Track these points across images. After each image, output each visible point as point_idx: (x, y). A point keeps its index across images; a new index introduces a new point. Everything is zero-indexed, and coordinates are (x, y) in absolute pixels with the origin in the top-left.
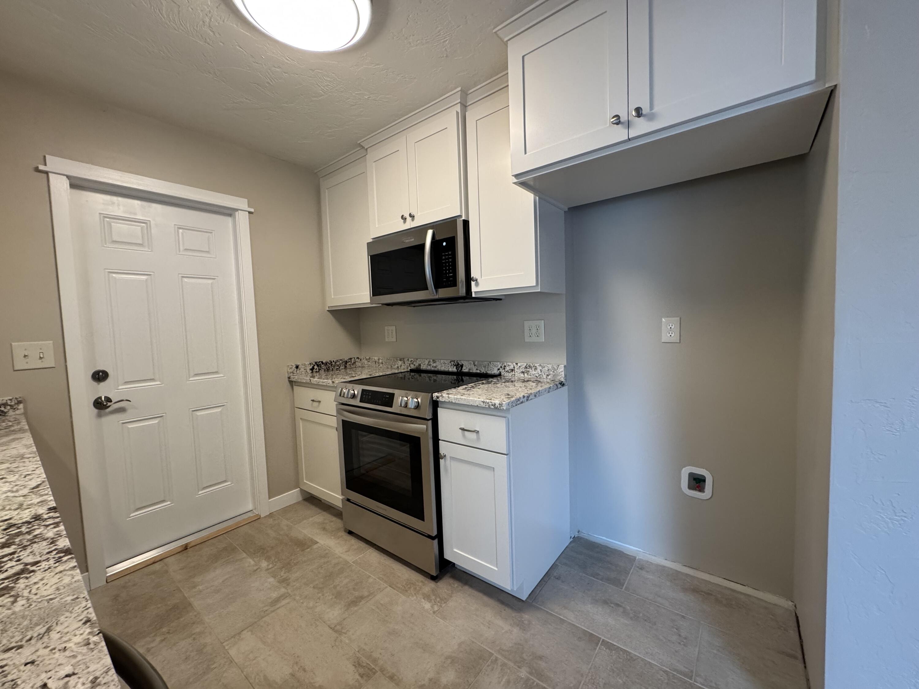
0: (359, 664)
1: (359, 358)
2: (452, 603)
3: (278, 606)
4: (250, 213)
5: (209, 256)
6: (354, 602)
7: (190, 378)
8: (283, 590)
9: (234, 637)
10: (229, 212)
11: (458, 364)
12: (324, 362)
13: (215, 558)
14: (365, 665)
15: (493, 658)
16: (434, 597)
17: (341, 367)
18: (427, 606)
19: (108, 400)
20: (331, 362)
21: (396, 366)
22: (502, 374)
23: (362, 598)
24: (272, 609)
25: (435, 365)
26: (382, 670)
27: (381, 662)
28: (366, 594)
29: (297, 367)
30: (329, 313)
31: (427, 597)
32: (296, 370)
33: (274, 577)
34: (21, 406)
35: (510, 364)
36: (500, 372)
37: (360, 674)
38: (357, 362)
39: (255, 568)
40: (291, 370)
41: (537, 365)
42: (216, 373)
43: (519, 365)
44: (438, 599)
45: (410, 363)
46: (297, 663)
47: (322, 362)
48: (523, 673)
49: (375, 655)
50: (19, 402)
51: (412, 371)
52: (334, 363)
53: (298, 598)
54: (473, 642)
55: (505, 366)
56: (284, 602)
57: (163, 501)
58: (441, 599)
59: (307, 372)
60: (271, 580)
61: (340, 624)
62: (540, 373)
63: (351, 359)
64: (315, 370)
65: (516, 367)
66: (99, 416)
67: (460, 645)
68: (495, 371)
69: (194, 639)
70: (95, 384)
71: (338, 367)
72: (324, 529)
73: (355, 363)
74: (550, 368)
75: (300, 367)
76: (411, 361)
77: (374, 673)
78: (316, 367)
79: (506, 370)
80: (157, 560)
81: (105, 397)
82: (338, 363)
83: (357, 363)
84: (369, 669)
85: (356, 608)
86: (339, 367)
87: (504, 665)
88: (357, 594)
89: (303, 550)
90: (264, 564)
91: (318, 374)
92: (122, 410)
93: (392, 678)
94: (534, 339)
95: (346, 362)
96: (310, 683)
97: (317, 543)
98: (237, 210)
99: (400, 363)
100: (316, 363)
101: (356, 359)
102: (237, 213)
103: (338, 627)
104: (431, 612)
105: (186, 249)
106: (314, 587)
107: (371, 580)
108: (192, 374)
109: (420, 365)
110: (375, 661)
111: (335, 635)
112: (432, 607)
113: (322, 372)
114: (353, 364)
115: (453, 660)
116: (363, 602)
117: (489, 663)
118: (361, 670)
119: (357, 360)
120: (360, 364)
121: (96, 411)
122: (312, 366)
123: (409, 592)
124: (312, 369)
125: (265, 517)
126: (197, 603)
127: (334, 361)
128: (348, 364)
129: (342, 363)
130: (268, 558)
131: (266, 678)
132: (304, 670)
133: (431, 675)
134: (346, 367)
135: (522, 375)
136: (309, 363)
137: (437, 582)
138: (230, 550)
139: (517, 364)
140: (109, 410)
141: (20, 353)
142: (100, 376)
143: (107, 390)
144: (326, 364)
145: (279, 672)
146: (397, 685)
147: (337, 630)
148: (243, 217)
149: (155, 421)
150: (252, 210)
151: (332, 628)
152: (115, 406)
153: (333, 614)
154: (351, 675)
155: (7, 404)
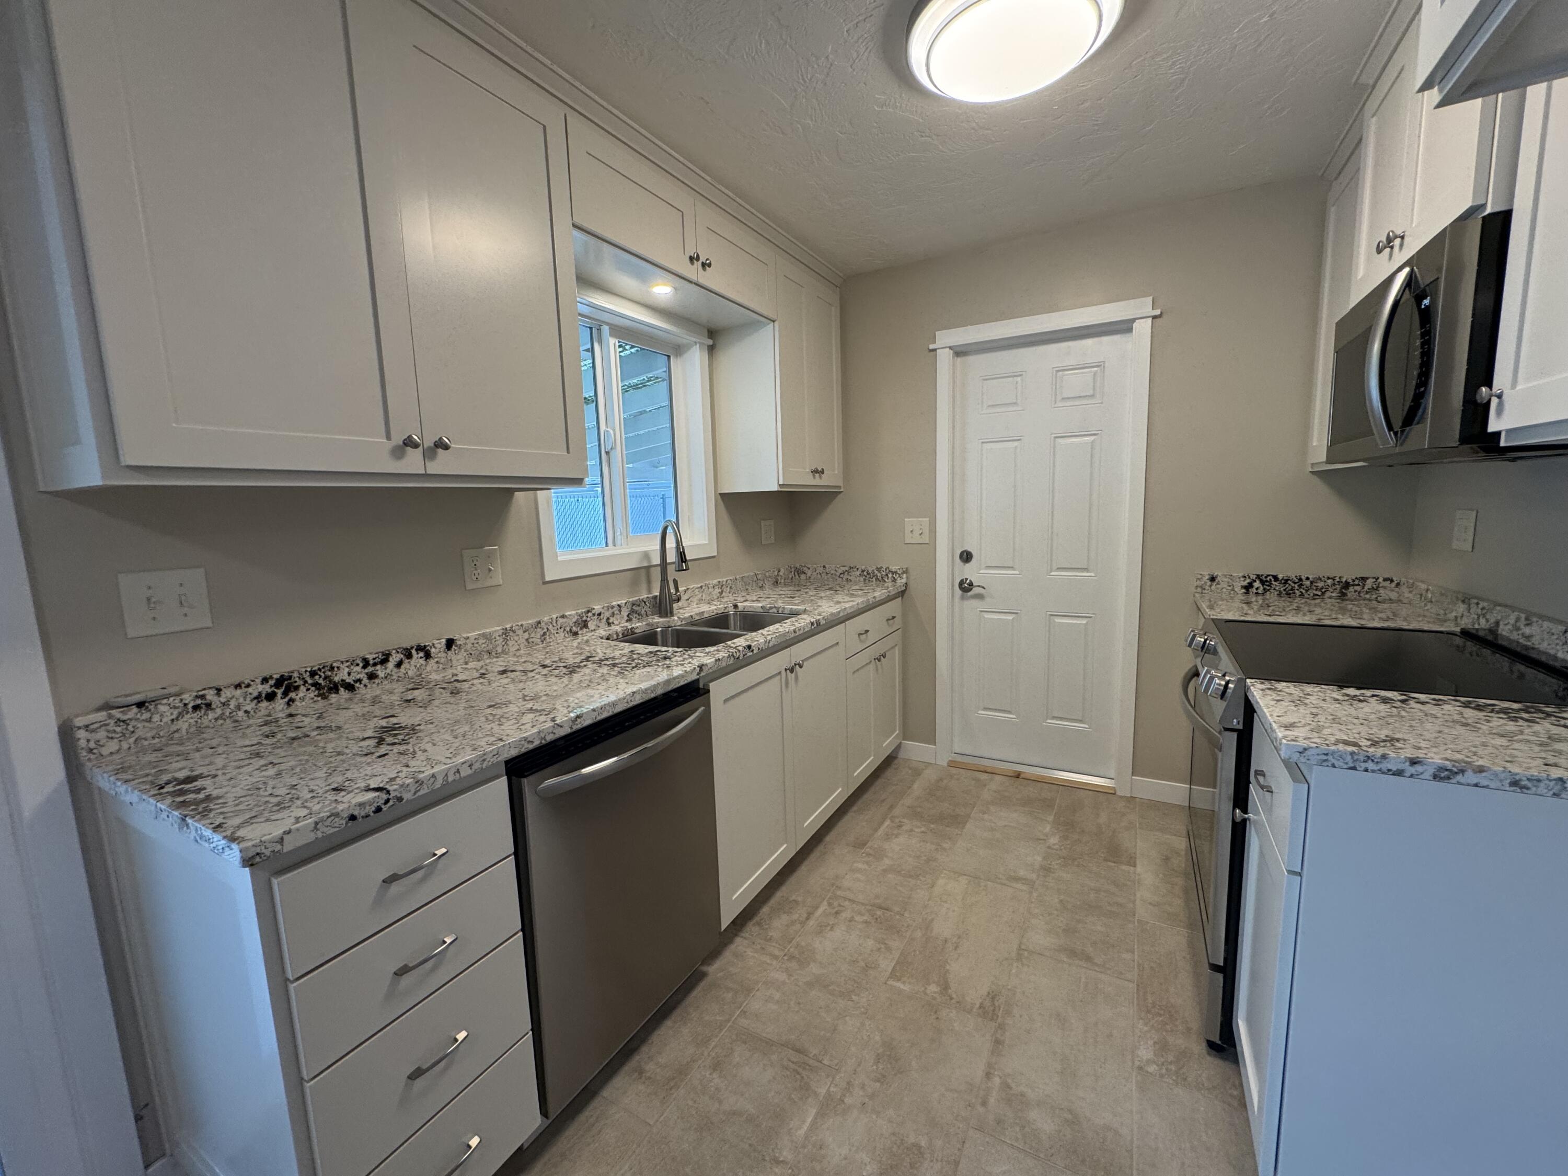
0: (993, 998)
1: (1392, 581)
3: (1009, 884)
4: (1154, 317)
5: (1093, 401)
6: (1073, 953)
7: (1051, 571)
8: (1034, 876)
9: (955, 873)
10: (1124, 327)
12: (1280, 577)
13: (1027, 802)
14: (997, 1004)
16: (1171, 1058)
17: (1328, 594)
18: (1145, 1053)
19: (971, 584)
20: (1301, 580)
21: (1454, 614)
23: (1089, 959)
25: (1527, 631)
26: (1001, 1027)
27: (1009, 1021)
28: (1098, 960)
29: (1213, 579)
30: (1316, 480)
31: (1162, 1047)
32: (1209, 583)
33: (1045, 858)
34: (905, 576)
37: (981, 1004)
38: (1385, 588)
39: (1042, 837)
40: (1199, 583)
42: (1086, 570)
44: (1173, 1068)
45: (1479, 611)
46: (959, 937)
47: (1276, 578)
49: (1016, 1011)
50: (904, 573)
51: (1466, 634)
52: (1308, 583)
53: (1035, 894)
54: (1130, 1151)
56: (1019, 886)
57: (1009, 712)
58: (1177, 1073)
59: (1233, 590)
60: (1039, 858)
61: (1031, 953)
63: (1364, 579)
64: (1254, 590)
66: (962, 598)
67: (1107, 1127)
69: (937, 850)
70: (962, 564)
71: (1319, 593)
72: (1167, 859)
73: (1375, 589)
75: (1218, 579)
76: (1483, 609)
77: (992, 1019)
78: (1257, 584)
80: (988, 770)
81: (970, 581)
82: (1320, 584)
83: (1381, 591)
84: (994, 1010)
85: (1065, 959)
86: (1323, 593)
88: (1090, 950)
89: (1106, 860)
90: (1054, 840)
91: (1260, 598)
92: (980, 597)
93: (998, 1042)
95: (1347, 585)
96: (947, 960)
97: (1135, 866)
98: (1134, 320)
99: (1461, 608)
100: (1258, 576)
101: (1381, 580)
102: (1134, 325)
103: (1026, 954)
104: (1137, 1063)
105: (1063, 399)
106: (1061, 901)
107: (1127, 956)
108: (1054, 568)
109: (1497, 623)
110: (1008, 1013)
111: (1014, 955)
112: (1149, 1062)
113: (1272, 596)
114: (1367, 593)
115: (1073, 1121)
116: (1082, 963)
118: (987, 1003)
119: (1387, 584)
120: (1394, 596)
121: (960, 592)
122: (1248, 581)
123: (1150, 1016)
124: (1248, 588)
125: (1121, 797)
126: (969, 828)
127: (1308, 579)
128: (1351, 589)
129: (1334, 584)
130: (1065, 838)
131: (932, 921)
132: (956, 948)
133: (1031, 1095)
134: (1344, 595)
136: (1241, 575)
137: (1209, 1054)
138: (1047, 804)
140: (969, 594)
141: (908, 529)
142: (966, 557)
143: (970, 572)
144: (1286, 581)
145: (943, 928)
146: (993, 1052)
147: (1022, 954)
148: (1143, 328)
149: (1010, 617)
150: (1158, 312)
151: (1020, 948)
152: (976, 590)
153: (1040, 939)
154: (976, 994)
155: (896, 572)
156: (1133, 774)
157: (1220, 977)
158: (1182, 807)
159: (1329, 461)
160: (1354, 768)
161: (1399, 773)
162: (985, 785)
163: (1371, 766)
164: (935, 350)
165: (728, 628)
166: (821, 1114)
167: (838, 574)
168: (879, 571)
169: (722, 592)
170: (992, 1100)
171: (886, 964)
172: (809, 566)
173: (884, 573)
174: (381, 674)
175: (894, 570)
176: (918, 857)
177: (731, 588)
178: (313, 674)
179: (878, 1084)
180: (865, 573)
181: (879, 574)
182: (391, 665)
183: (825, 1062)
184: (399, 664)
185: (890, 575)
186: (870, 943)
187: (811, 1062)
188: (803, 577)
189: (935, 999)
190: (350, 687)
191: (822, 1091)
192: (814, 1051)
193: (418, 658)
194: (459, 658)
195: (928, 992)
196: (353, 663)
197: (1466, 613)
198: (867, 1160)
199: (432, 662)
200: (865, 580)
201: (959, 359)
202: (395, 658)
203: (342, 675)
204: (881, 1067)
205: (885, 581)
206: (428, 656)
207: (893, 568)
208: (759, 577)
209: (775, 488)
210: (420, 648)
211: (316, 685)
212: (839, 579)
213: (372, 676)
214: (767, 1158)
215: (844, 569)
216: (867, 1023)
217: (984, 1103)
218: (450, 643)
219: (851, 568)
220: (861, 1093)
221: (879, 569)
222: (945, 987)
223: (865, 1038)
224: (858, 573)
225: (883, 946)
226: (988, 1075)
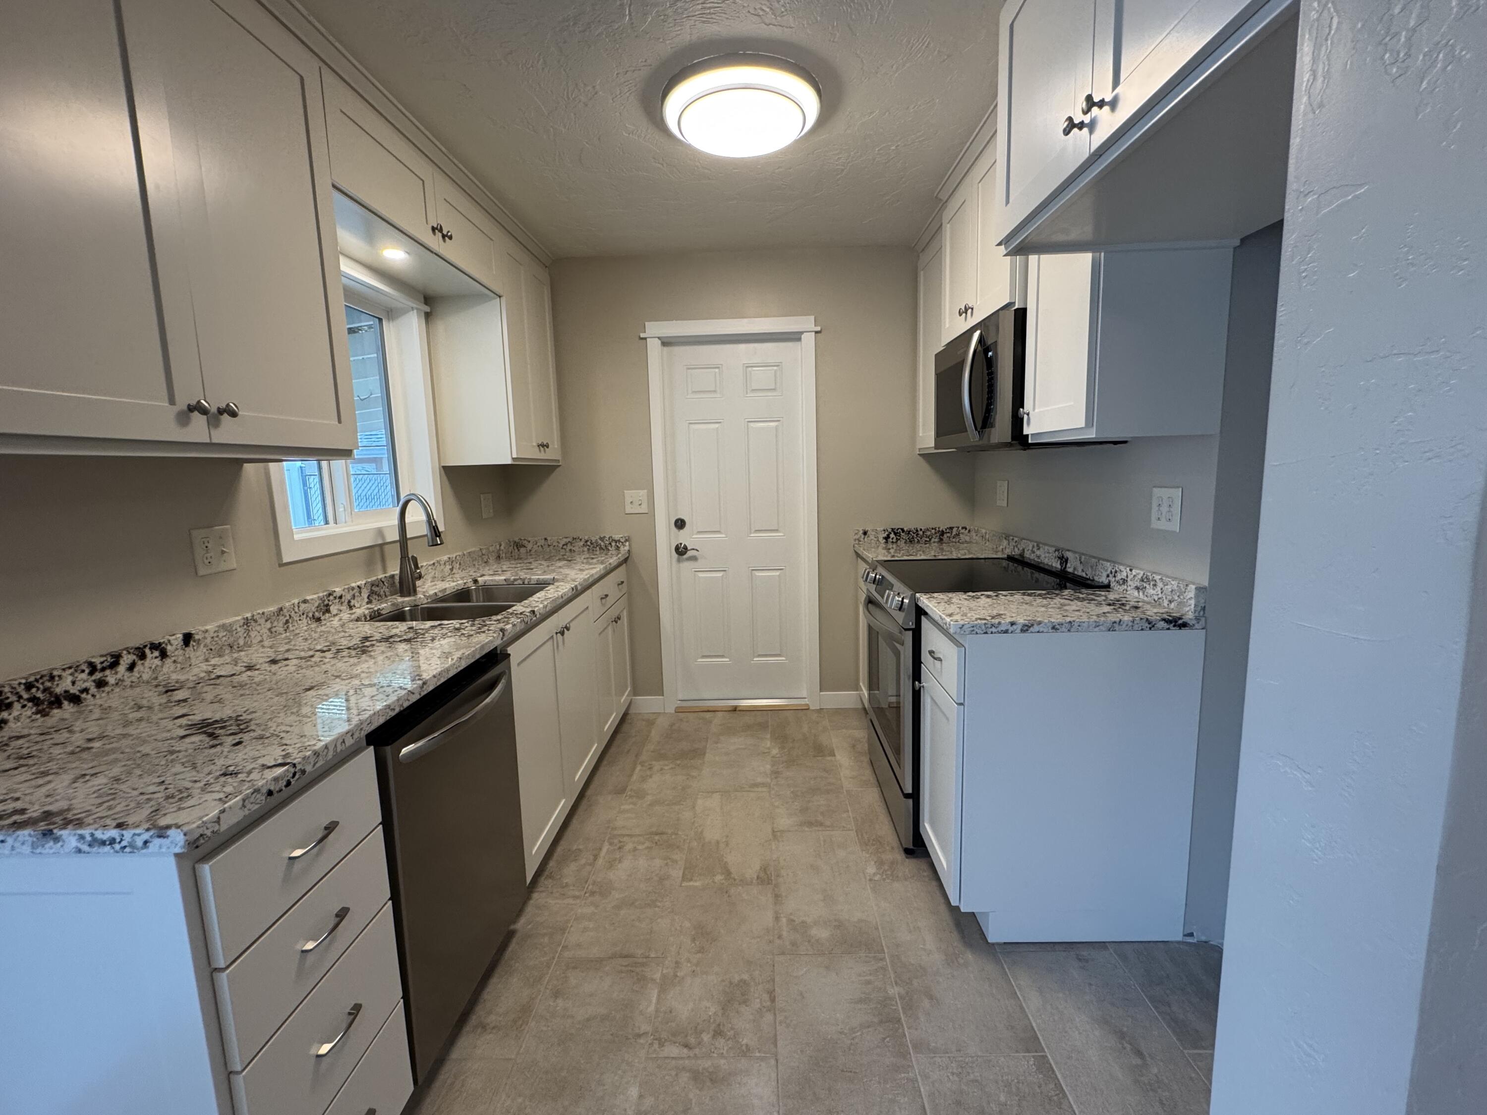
0: (765, 869)
1: (966, 529)
2: (896, 885)
3: (752, 790)
4: (816, 332)
5: (774, 394)
6: (810, 824)
7: (751, 533)
8: (768, 780)
9: (708, 792)
10: (795, 337)
11: (1063, 557)
12: (905, 529)
13: (748, 727)
14: (768, 873)
15: (880, 956)
16: (886, 867)
17: (933, 540)
18: (871, 869)
19: (685, 548)
20: (917, 531)
21: (1001, 547)
22: (1112, 585)
23: (821, 824)
24: (748, 789)
25: (1038, 553)
26: (776, 886)
27: (781, 880)
28: (828, 823)
29: (865, 533)
30: (921, 459)
31: (880, 863)
32: (863, 536)
33: (773, 766)
34: (627, 544)
35: (1122, 568)
36: (1110, 582)
37: (758, 876)
38: (962, 533)
39: (766, 751)
40: (857, 537)
41: (1157, 577)
42: (777, 531)
43: (1134, 572)
44: (889, 873)
45: (1014, 544)
46: (727, 837)
47: (903, 530)
48: (894, 991)
49: (783, 872)
50: (626, 541)
51: (1010, 558)
52: (921, 533)
53: (773, 792)
54: (877, 929)
55: (1116, 572)
56: (760, 789)
57: (723, 656)
58: (892, 875)
59: (878, 540)
60: (768, 767)
61: (782, 831)
62: (1160, 596)
63: (951, 528)
64: (890, 540)
65: (1130, 577)
66: (679, 561)
67: (860, 921)
68: (1104, 580)
69: (688, 779)
70: (677, 530)
71: (928, 540)
72: (854, 746)
73: (958, 535)
74: (1175, 587)
75: (869, 533)
76: (1016, 542)
77: (769, 884)
78: (892, 535)
79: (1117, 579)
80: (711, 709)
81: (685, 545)
82: (928, 533)
83: (961, 536)
84: (768, 877)
85: (806, 829)
86: (930, 540)
87: (884, 969)
88: (820, 818)
89: (815, 756)
90: (775, 751)
91: (894, 546)
92: (694, 558)
93: (777, 896)
94: (1163, 525)
95: (943, 533)
96: (723, 855)
97: (834, 755)
98: (802, 333)
99: (1005, 542)
100: (892, 529)
101: (960, 528)
102: (802, 336)
103: (779, 834)
104: (868, 878)
105: (753, 390)
106: (792, 792)
107: (845, 815)
108: (753, 530)
109: (1023, 550)
110: (778, 876)
111: (771, 837)
112: (874, 874)
113: (901, 543)
114: (954, 538)
115: (840, 925)
117: (870, 955)
118: (762, 875)
119: (963, 531)
120: (967, 539)
121: (676, 556)
122: (887, 533)
123: (868, 847)
124: (887, 538)
125: (813, 710)
126: (709, 756)
127: (921, 530)
128: (945, 536)
129: (936, 533)
130: (782, 748)
131: (702, 832)
132: (727, 845)
133: (809, 920)
134: (941, 540)
135: (1136, 593)
136: (882, 529)
137: (907, 858)
138: (763, 726)
139: (1131, 570)
140: (685, 556)
141: (628, 500)
142: (680, 524)
143: (685, 537)
144: (909, 532)
145: (712, 834)
146: (775, 904)
147: (776, 835)
148: (809, 340)
149: (720, 574)
150: (818, 329)
151: (773, 831)
152: (689, 554)
153: (784, 821)
154: (751, 872)
155: (619, 541)
156: (821, 690)
157: (910, 801)
158: (855, 709)
159: (936, 447)
160: (986, 633)
161: (1006, 632)
162: (711, 722)
163: (994, 630)
164: (645, 339)
165: (469, 601)
166: (663, 990)
167: (561, 546)
168: (603, 541)
169: (453, 568)
170: (785, 934)
171: (676, 873)
172: (530, 539)
173: (607, 542)
174: (111, 680)
175: (616, 539)
176: (674, 788)
177: (460, 564)
178: (29, 686)
179: (700, 955)
180: (589, 543)
181: (602, 544)
182: (122, 669)
183: (653, 955)
184: (131, 667)
185: (613, 544)
186: (658, 862)
187: (640, 960)
188: (522, 550)
189: (723, 884)
190: (75, 699)
191: (657, 976)
192: (639, 952)
193: (152, 658)
194: (196, 654)
195: (716, 881)
196: (76, 668)
197: (1008, 546)
198: (708, 1005)
199: (168, 661)
200: (589, 549)
201: (665, 349)
202: (127, 659)
203: (65, 685)
204: (698, 943)
205: (609, 550)
206: (164, 655)
207: (617, 537)
208: (484, 552)
209: (509, 461)
210: (154, 647)
211: (34, 700)
212: (562, 550)
213: (101, 684)
214: (630, 1036)
215: (565, 540)
216: (676, 918)
217: (780, 937)
218: (188, 639)
219: (574, 539)
220: (689, 965)
221: (602, 539)
222: (728, 873)
223: (678, 928)
224: (582, 543)
225: (668, 861)
226: (777, 918)
